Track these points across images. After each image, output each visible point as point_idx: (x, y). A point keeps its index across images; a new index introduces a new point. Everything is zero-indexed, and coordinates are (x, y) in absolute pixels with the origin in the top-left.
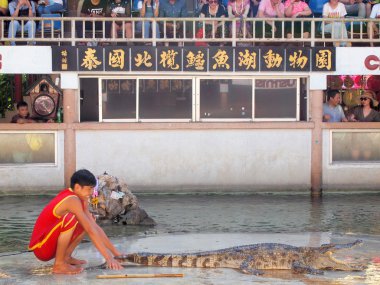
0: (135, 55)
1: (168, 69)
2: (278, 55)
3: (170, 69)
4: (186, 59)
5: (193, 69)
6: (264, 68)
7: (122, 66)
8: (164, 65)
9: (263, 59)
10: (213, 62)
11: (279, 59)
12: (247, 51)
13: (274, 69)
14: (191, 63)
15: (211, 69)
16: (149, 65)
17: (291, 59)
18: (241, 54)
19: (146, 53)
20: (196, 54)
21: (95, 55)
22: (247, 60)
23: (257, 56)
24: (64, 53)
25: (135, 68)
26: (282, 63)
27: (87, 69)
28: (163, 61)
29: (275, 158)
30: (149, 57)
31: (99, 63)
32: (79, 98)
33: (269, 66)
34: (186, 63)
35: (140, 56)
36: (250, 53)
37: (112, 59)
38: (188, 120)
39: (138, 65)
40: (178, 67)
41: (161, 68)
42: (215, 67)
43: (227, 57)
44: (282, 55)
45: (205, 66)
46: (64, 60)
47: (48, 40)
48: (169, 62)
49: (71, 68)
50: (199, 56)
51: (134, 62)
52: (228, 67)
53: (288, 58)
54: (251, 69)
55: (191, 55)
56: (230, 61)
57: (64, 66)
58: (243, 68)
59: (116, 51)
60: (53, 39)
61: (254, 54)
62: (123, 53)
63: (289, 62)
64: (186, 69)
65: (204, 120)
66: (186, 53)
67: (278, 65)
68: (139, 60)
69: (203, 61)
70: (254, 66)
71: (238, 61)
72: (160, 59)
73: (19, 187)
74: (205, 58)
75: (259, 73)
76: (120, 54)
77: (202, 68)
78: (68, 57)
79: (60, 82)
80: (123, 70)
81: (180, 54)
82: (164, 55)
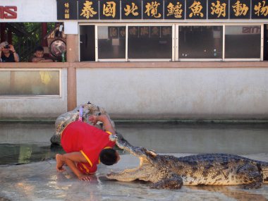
0: (124, 6)
1: (151, 17)
2: (244, 5)
3: (153, 18)
4: (166, 9)
5: (172, 17)
6: (233, 16)
7: (114, 16)
8: (149, 14)
9: (232, 9)
10: (189, 11)
11: (245, 9)
12: (218, 2)
13: (242, 17)
14: (171, 12)
15: (188, 18)
16: (136, 14)
17: (256, 8)
18: (213, 4)
19: (133, 4)
20: (175, 4)
21: (92, 6)
22: (218, 9)
23: (227, 6)
24: (67, 5)
25: (124, 17)
26: (248, 11)
27: (85, 18)
28: (148, 10)
29: (242, 92)
30: (136, 8)
31: (95, 13)
32: (79, 42)
33: (237, 14)
34: (167, 12)
35: (128, 7)
36: (221, 4)
37: (106, 10)
38: (168, 60)
39: (127, 14)
40: (160, 15)
41: (146, 17)
42: (191, 15)
43: (201, 7)
44: (248, 5)
45: (182, 14)
46: (67, 11)
48: (153, 12)
49: (72, 17)
50: (177, 6)
51: (124, 12)
52: (202, 15)
53: (253, 7)
54: (221, 17)
55: (171, 5)
56: (203, 11)
57: (67, 16)
58: (215, 17)
59: (109, 3)
61: (224, 4)
62: (114, 4)
63: (254, 11)
64: (166, 18)
65: (182, 60)
66: (167, 4)
67: (245, 14)
68: (128, 10)
69: (181, 11)
70: (224, 15)
71: (210, 11)
72: (145, 9)
73: (31, 114)
74: (183, 8)
75: (228, 20)
76: (112, 5)
77: (180, 17)
78: (70, 8)
79: (63, 28)
80: (115, 18)
81: (162, 4)
82: (148, 6)
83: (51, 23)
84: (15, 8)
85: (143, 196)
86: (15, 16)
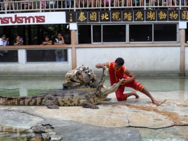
0: (101, 15)
2: (165, 13)
3: (116, 21)
4: (123, 16)
5: (127, 20)
6: (159, 19)
7: (95, 20)
8: (114, 19)
9: (158, 15)
10: (135, 17)
11: (165, 15)
12: (151, 12)
13: (163, 20)
14: (126, 17)
15: (135, 20)
16: (107, 18)
17: (171, 15)
18: (148, 13)
19: (106, 13)
20: (128, 13)
21: (84, 15)
22: (151, 16)
23: (155, 14)
24: (71, 15)
25: (101, 20)
26: (167, 16)
27: (81, 21)
29: (164, 59)
30: (107, 15)
31: (86, 18)
32: (77, 33)
34: (124, 17)
35: (103, 15)
36: (152, 12)
37: (91, 17)
38: (124, 43)
39: (102, 19)
40: (120, 19)
41: (112, 20)
42: (136, 19)
43: (142, 15)
44: (166, 13)
45: (132, 18)
46: (71, 18)
47: (64, 9)
48: (116, 17)
49: (74, 21)
51: (101, 18)
52: (142, 19)
53: (169, 14)
54: (153, 20)
55: (126, 14)
56: (143, 16)
57: (71, 20)
58: (149, 19)
59: (93, 13)
60: (66, 8)
61: (154, 13)
62: (96, 14)
63: (169, 16)
64: (123, 20)
65: (131, 42)
66: (123, 13)
67: (165, 18)
68: (103, 17)
69: (131, 17)
70: (154, 19)
71: (146, 16)
72: (112, 16)
73: (53, 72)
74: (132, 15)
75: (156, 22)
76: (94, 14)
77: (131, 20)
78: (73, 16)
79: (69, 27)
80: (96, 21)
81: (121, 13)
82: (114, 14)
83: (63, 24)
84: (44, 17)
85: (112, 114)
86: (44, 21)
